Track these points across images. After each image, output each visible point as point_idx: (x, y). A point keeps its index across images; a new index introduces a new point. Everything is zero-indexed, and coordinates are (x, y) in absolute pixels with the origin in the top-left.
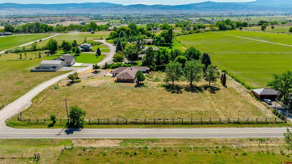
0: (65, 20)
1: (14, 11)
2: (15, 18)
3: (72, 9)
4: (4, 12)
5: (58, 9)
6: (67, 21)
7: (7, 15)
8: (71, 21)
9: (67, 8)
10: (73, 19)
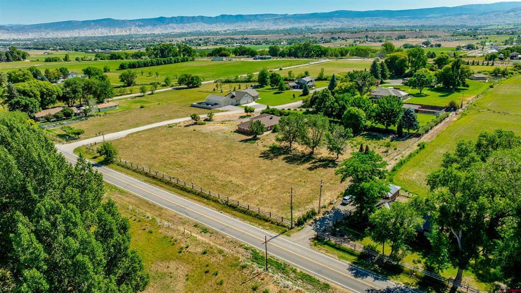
0: (405, 36)
1: (344, 22)
2: (332, 33)
3: (436, 18)
4: (331, 24)
5: (412, 18)
6: (408, 38)
7: (331, 29)
8: (416, 38)
9: (429, 16)
10: (420, 35)
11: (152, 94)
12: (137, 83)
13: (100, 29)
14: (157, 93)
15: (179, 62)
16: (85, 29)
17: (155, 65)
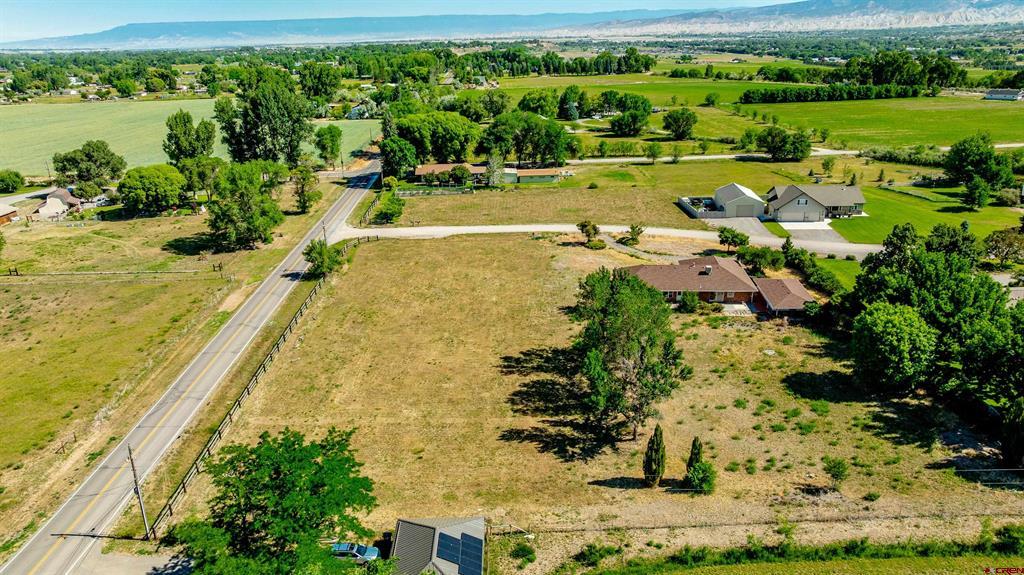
11: (674, 162)
12: (693, 136)
13: (882, 15)
14: (685, 162)
15: (891, 97)
16: (852, 14)
17: (823, 100)
